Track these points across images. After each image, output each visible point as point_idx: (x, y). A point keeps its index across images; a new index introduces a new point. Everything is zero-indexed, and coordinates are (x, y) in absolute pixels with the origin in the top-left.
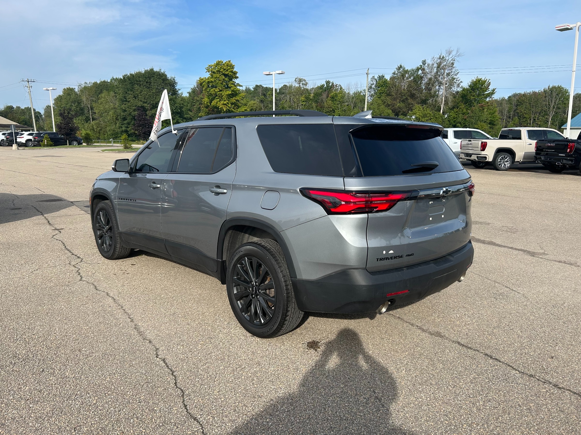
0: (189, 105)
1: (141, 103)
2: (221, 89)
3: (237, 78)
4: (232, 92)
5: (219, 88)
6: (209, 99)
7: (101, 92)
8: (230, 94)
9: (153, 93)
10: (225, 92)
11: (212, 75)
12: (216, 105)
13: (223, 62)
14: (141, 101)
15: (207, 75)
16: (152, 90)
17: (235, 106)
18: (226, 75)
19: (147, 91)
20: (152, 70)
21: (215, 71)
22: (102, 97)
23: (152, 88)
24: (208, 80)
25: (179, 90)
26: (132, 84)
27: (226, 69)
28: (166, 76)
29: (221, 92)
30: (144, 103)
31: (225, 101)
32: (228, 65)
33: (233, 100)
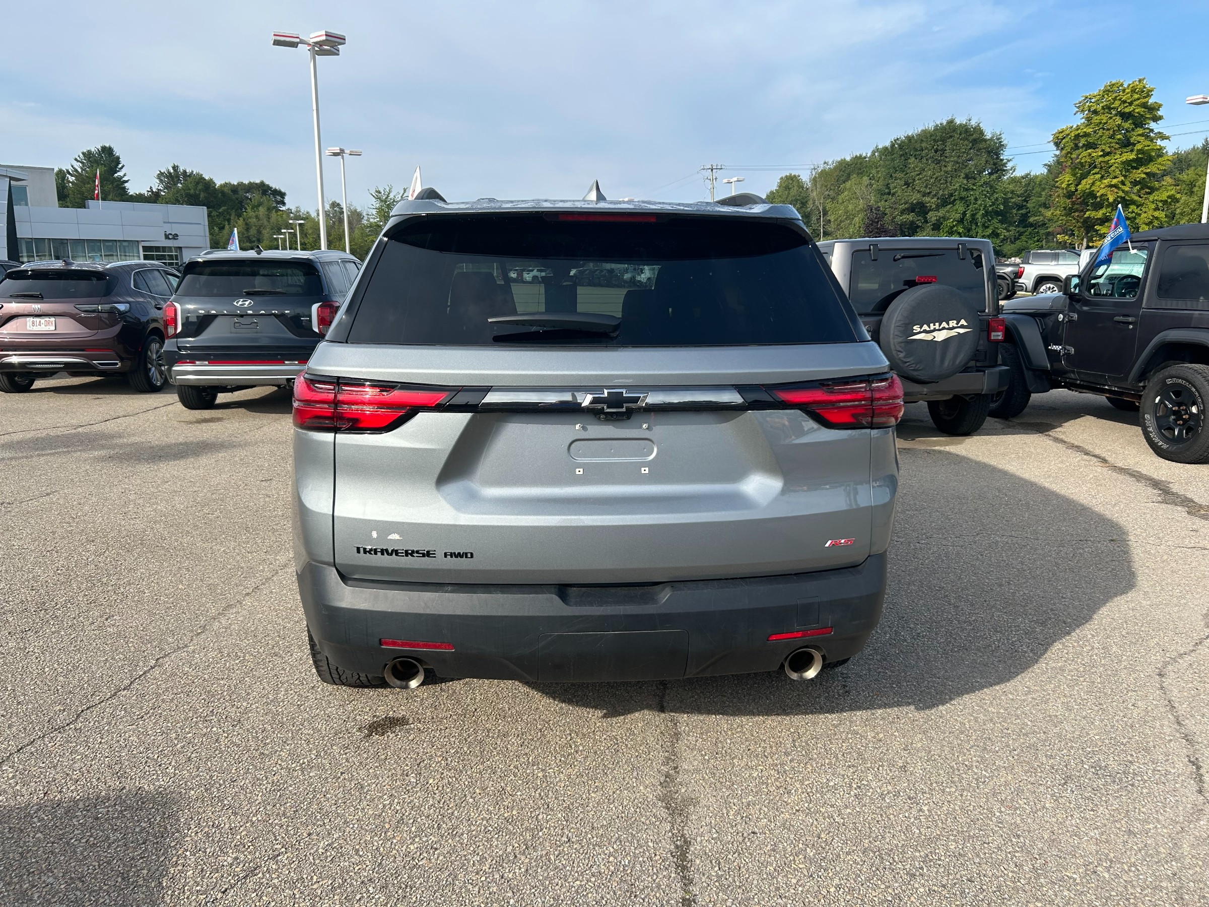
0: (1043, 193)
1: (919, 196)
2: (1108, 150)
3: (1156, 119)
4: (1137, 155)
5: (1104, 147)
6: (1074, 175)
7: (848, 178)
8: (1133, 160)
9: (946, 172)
10: (1117, 156)
11: (1089, 119)
12: (1090, 188)
13: (1122, 85)
14: (919, 192)
15: (1078, 120)
16: (945, 166)
17: (1142, 188)
18: (1125, 116)
19: (934, 168)
20: (951, 122)
21: (1099, 108)
22: (845, 189)
23: (945, 161)
24: (1077, 133)
25: (1009, 161)
26: (905, 156)
27: (1129, 101)
28: (982, 133)
29: (1107, 158)
30: (923, 196)
31: (1115, 177)
32: (1133, 91)
33: (1139, 174)
